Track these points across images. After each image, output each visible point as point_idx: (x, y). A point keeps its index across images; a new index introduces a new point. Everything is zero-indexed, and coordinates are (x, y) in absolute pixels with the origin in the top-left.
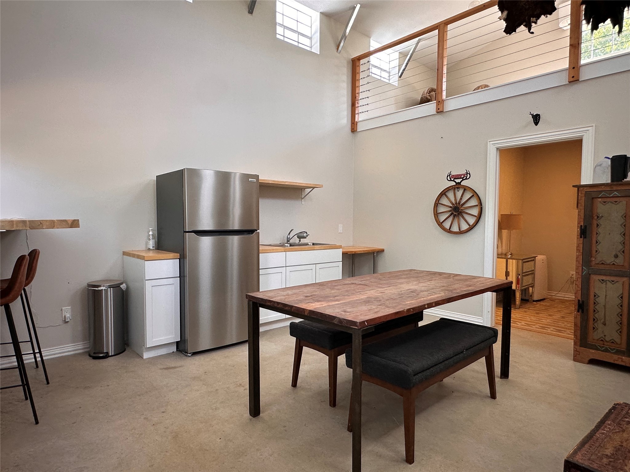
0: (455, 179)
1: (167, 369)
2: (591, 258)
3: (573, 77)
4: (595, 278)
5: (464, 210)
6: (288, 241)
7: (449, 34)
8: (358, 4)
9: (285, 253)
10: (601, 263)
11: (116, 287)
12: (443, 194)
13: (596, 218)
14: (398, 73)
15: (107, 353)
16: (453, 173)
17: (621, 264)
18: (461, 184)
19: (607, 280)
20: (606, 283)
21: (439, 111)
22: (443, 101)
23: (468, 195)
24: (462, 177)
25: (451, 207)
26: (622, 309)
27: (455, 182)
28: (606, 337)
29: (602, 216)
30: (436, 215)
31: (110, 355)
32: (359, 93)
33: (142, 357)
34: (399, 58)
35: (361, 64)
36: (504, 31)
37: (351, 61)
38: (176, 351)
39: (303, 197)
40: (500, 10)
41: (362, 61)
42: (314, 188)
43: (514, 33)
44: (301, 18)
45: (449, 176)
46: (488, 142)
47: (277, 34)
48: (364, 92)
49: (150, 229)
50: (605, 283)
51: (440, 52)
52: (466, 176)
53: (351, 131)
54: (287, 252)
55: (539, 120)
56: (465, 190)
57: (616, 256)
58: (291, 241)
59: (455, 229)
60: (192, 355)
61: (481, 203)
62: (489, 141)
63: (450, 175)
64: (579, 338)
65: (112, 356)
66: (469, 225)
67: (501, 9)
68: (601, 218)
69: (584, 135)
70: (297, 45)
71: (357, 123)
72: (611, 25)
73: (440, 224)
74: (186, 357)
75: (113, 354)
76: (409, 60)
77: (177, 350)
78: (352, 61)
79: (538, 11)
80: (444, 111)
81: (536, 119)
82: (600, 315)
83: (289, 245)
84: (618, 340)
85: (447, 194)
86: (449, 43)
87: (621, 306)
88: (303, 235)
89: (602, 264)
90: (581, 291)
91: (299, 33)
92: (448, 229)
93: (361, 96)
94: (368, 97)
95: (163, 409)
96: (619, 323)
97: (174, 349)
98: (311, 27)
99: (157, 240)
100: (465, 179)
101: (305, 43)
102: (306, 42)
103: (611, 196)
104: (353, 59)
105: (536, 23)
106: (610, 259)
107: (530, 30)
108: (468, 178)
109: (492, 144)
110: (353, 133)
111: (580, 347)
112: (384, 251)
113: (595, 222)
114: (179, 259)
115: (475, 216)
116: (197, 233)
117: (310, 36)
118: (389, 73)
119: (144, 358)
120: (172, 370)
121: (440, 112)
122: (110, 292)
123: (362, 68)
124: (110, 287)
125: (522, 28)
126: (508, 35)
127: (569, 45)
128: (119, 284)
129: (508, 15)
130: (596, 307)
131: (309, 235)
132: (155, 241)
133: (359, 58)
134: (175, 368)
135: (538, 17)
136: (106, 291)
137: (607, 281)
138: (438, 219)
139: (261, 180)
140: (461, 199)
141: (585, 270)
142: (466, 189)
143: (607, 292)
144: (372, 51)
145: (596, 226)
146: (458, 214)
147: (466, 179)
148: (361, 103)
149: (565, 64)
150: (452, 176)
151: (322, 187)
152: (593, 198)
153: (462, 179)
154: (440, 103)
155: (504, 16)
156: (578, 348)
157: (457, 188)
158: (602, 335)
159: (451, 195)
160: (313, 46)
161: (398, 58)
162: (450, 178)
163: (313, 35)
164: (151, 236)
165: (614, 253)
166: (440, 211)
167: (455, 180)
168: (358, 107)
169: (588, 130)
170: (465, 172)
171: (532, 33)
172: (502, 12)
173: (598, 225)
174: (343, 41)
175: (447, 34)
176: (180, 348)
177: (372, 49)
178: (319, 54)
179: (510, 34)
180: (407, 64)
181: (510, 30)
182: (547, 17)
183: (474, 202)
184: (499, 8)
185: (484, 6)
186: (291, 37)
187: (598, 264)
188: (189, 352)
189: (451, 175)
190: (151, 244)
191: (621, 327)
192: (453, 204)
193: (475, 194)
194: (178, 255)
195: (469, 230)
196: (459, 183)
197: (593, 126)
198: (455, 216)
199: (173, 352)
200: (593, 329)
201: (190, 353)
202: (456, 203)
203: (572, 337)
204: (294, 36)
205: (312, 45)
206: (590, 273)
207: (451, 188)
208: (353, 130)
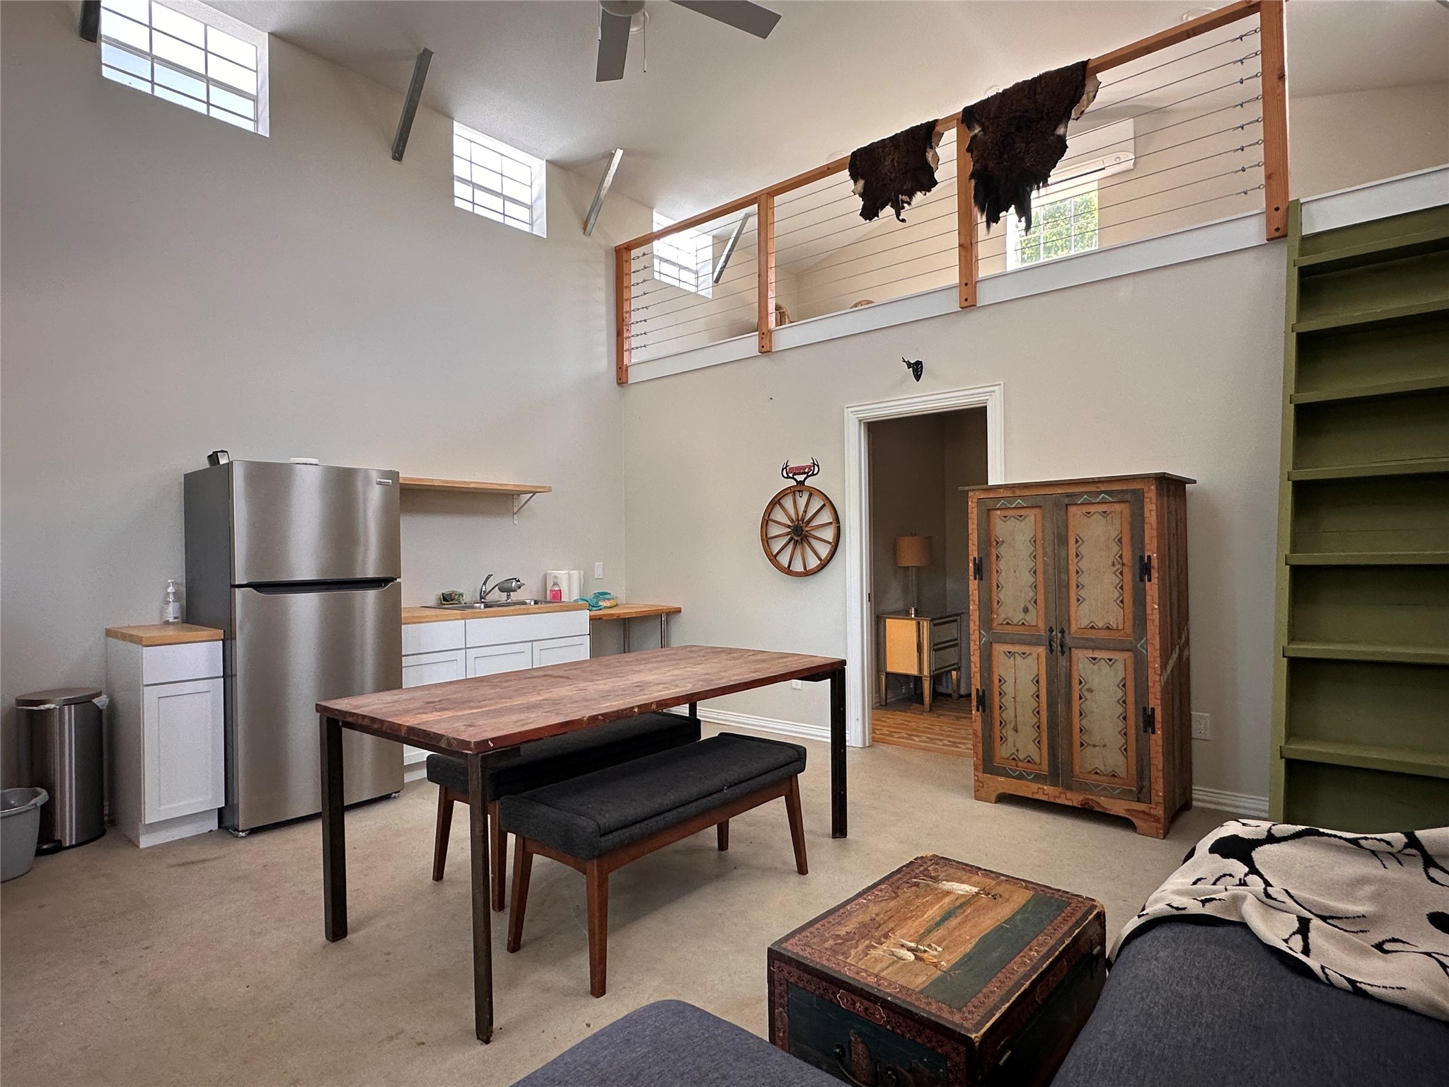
0: (795, 474)
1: (184, 864)
2: (991, 613)
3: (966, 300)
4: (999, 649)
5: (811, 532)
6: (481, 598)
7: (778, 213)
8: (618, 149)
9: (463, 621)
10: (1005, 623)
11: (84, 703)
12: (776, 502)
13: (994, 543)
14: (713, 273)
15: (60, 842)
16: (791, 465)
17: (1034, 624)
18: (806, 484)
19: (1015, 653)
20: (1015, 658)
21: (763, 350)
22: (770, 332)
23: (816, 504)
24: (806, 471)
25: (789, 527)
26: (1038, 703)
27: (795, 480)
28: (1020, 752)
29: (1003, 542)
30: (766, 540)
31: (68, 845)
32: (629, 312)
33: (134, 844)
34: (713, 245)
35: (632, 257)
36: (861, 215)
37: (614, 253)
38: (216, 828)
39: (515, 511)
40: (852, 178)
41: (634, 253)
42: (534, 493)
43: (876, 218)
44: (510, 168)
45: (785, 470)
46: (845, 409)
47: (456, 198)
48: (638, 309)
49: (169, 581)
50: (1012, 658)
51: (763, 244)
52: (810, 471)
53: (618, 383)
54: (467, 621)
55: (921, 371)
56: (811, 495)
57: (1026, 610)
58: (489, 598)
59: (797, 567)
60: (249, 834)
61: (837, 519)
62: (847, 407)
63: (786, 468)
64: (981, 757)
65: (71, 847)
66: (820, 559)
67: (855, 176)
68: (1002, 544)
69: (987, 399)
70: (502, 222)
71: (627, 367)
72: (1016, 217)
73: (773, 558)
74: (234, 839)
75: (74, 843)
76: (731, 250)
77: (219, 827)
78: (616, 251)
79: (908, 186)
80: (773, 351)
81: (917, 369)
82: (1009, 714)
83: (482, 606)
84: (1036, 757)
85: (781, 501)
86: (778, 228)
87: (1038, 696)
88: (509, 585)
89: (1008, 624)
90: (979, 673)
91: (505, 198)
92: (786, 566)
93: (635, 317)
94: (645, 321)
95: (146, 943)
96: (1035, 727)
97: (214, 824)
98: (531, 187)
99: (185, 604)
100: (810, 476)
101: (518, 218)
102: (524, 214)
103: (1013, 506)
104: (618, 248)
105: (909, 204)
106: (1018, 617)
107: (900, 215)
108: (815, 473)
109: (852, 412)
110: (622, 387)
111: (984, 773)
112: (680, 611)
113: (994, 551)
114: (221, 642)
115: (829, 543)
116: (261, 589)
117: (530, 204)
118: (697, 272)
119: (141, 847)
120: (197, 867)
121: (765, 351)
122: (70, 714)
123: (635, 265)
124: (69, 703)
125: (888, 210)
126: (868, 221)
127: (958, 245)
128: (90, 695)
129: (865, 186)
130: (1002, 700)
131: (524, 584)
132: (181, 607)
133: (628, 247)
134: (204, 861)
135: (911, 195)
136: (61, 711)
137: (1016, 655)
138: (770, 549)
139: (404, 479)
140: (805, 512)
141: (984, 636)
142: (813, 492)
143: (1017, 674)
144: (656, 232)
145: (995, 557)
146: (801, 539)
147: (813, 475)
148: (634, 330)
149: (954, 278)
150: (790, 469)
151: (551, 491)
152: (989, 510)
153: (805, 476)
154: (766, 337)
155: (859, 189)
156: (980, 774)
157: (799, 491)
158: (1014, 751)
159: (788, 503)
160: (536, 220)
161: (711, 244)
162: (787, 474)
163: (535, 201)
164: (171, 596)
165: (1022, 605)
166: (771, 535)
167: (795, 477)
168: (629, 337)
169: (993, 392)
170: (809, 463)
171: (903, 221)
172: (856, 181)
173: (998, 557)
174: (593, 214)
175: (773, 213)
176: (227, 823)
177: (656, 228)
178: (545, 237)
179: (870, 219)
180: (728, 257)
181: (869, 212)
182: (925, 195)
183: (826, 517)
184: (850, 175)
185: (828, 168)
186: (488, 207)
187: (1001, 624)
188: (240, 829)
189: (788, 468)
190: (172, 612)
191: (1039, 734)
192: (792, 521)
193: (828, 503)
194: (220, 633)
195: (821, 570)
196: (802, 483)
197: (1000, 384)
198: (796, 543)
199: (211, 831)
200: (1001, 740)
201: (243, 831)
202: (798, 520)
203: (969, 753)
204: (496, 203)
205: (534, 220)
206: (991, 640)
207: (789, 491)
208: (620, 381)
